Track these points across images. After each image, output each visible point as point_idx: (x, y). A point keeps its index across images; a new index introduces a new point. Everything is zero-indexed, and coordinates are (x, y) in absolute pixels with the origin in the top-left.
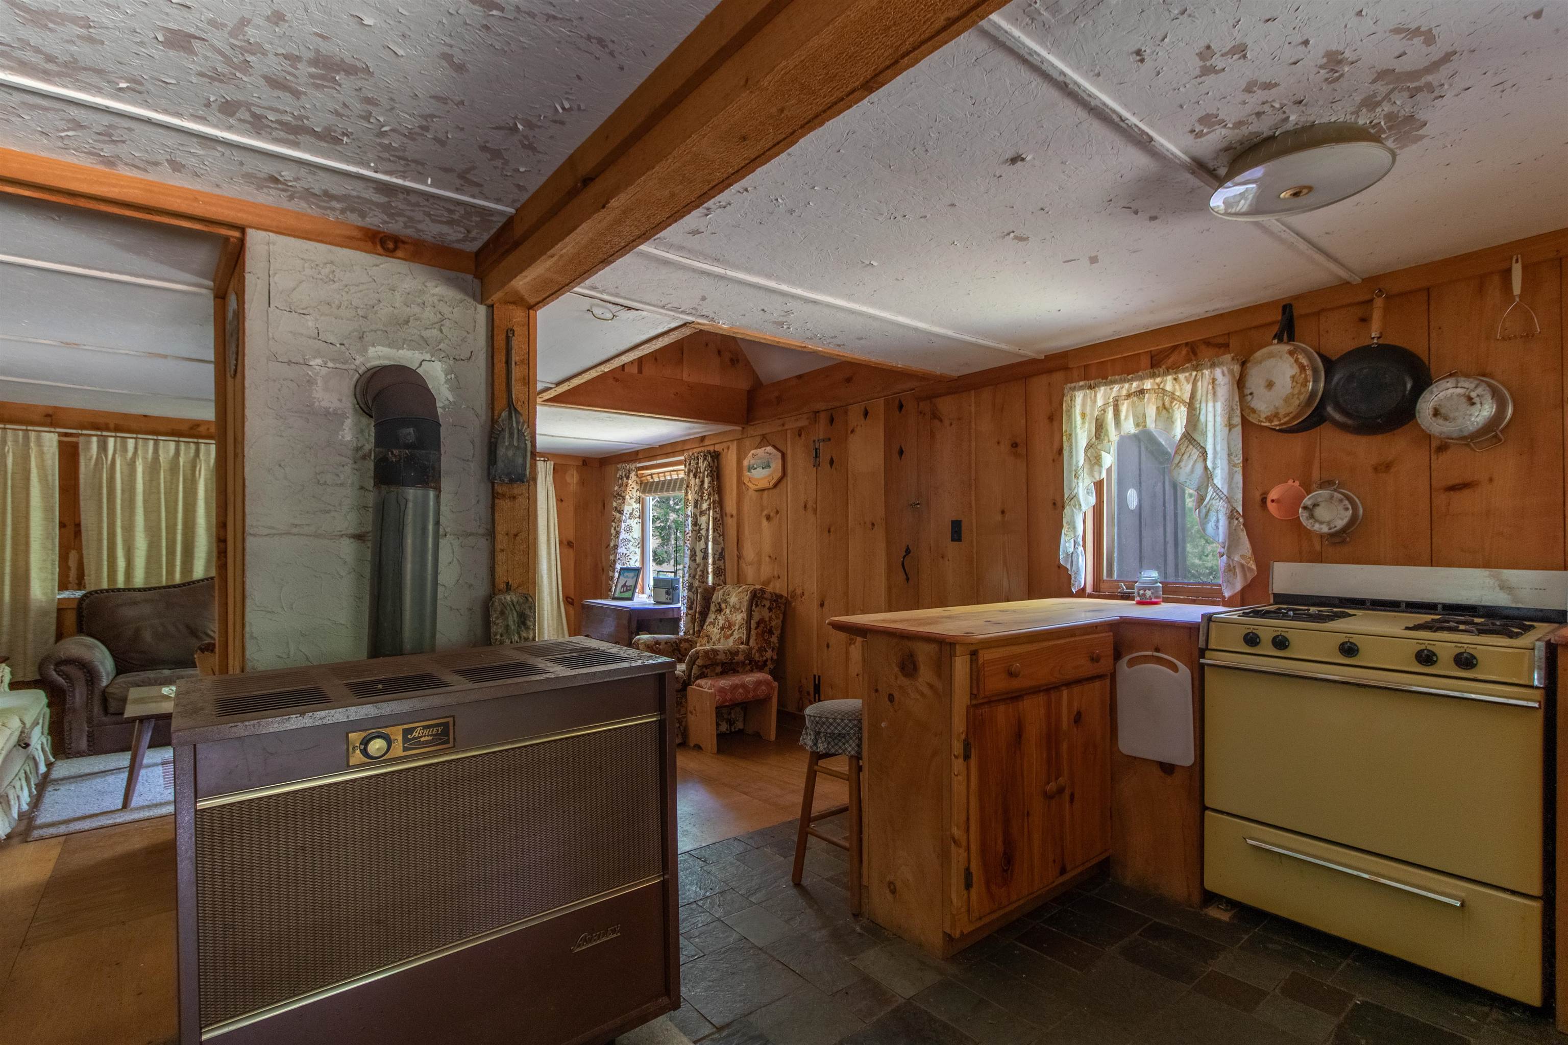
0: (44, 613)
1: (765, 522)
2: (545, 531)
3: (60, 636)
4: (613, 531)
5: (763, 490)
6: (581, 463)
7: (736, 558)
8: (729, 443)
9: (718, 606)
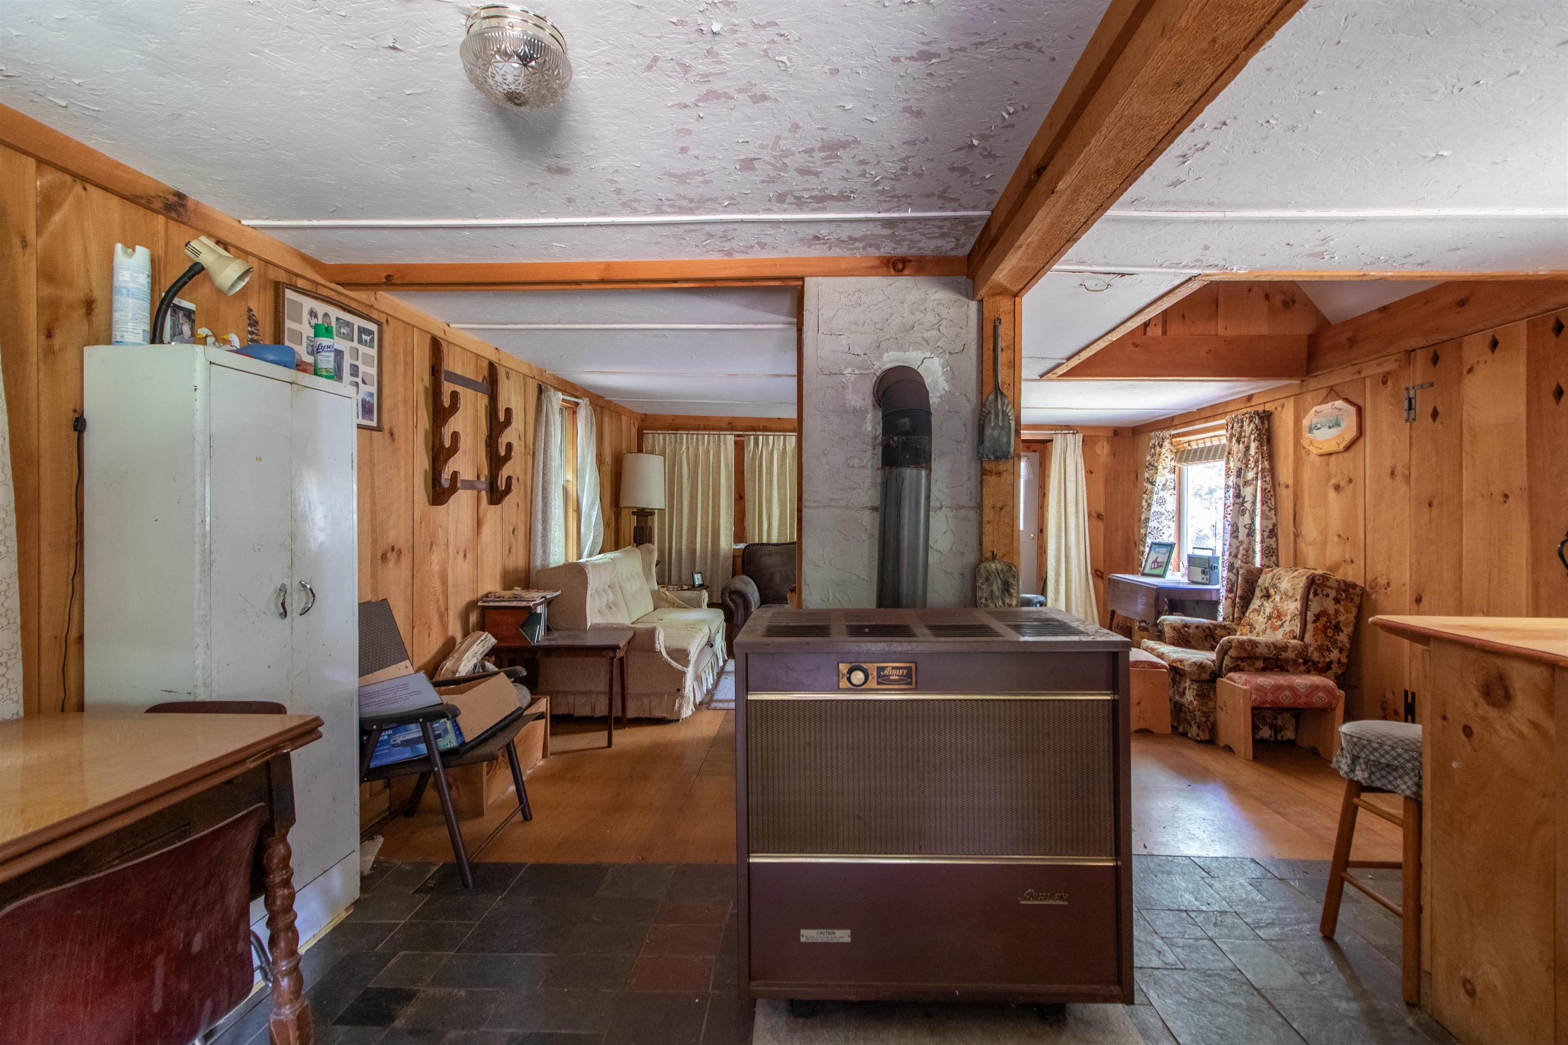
0: (727, 558)
1: (1332, 494)
2: (1074, 504)
3: (734, 574)
4: (1144, 504)
5: (1330, 454)
6: (1111, 434)
7: (1292, 536)
8: (1283, 401)
9: (1265, 592)
